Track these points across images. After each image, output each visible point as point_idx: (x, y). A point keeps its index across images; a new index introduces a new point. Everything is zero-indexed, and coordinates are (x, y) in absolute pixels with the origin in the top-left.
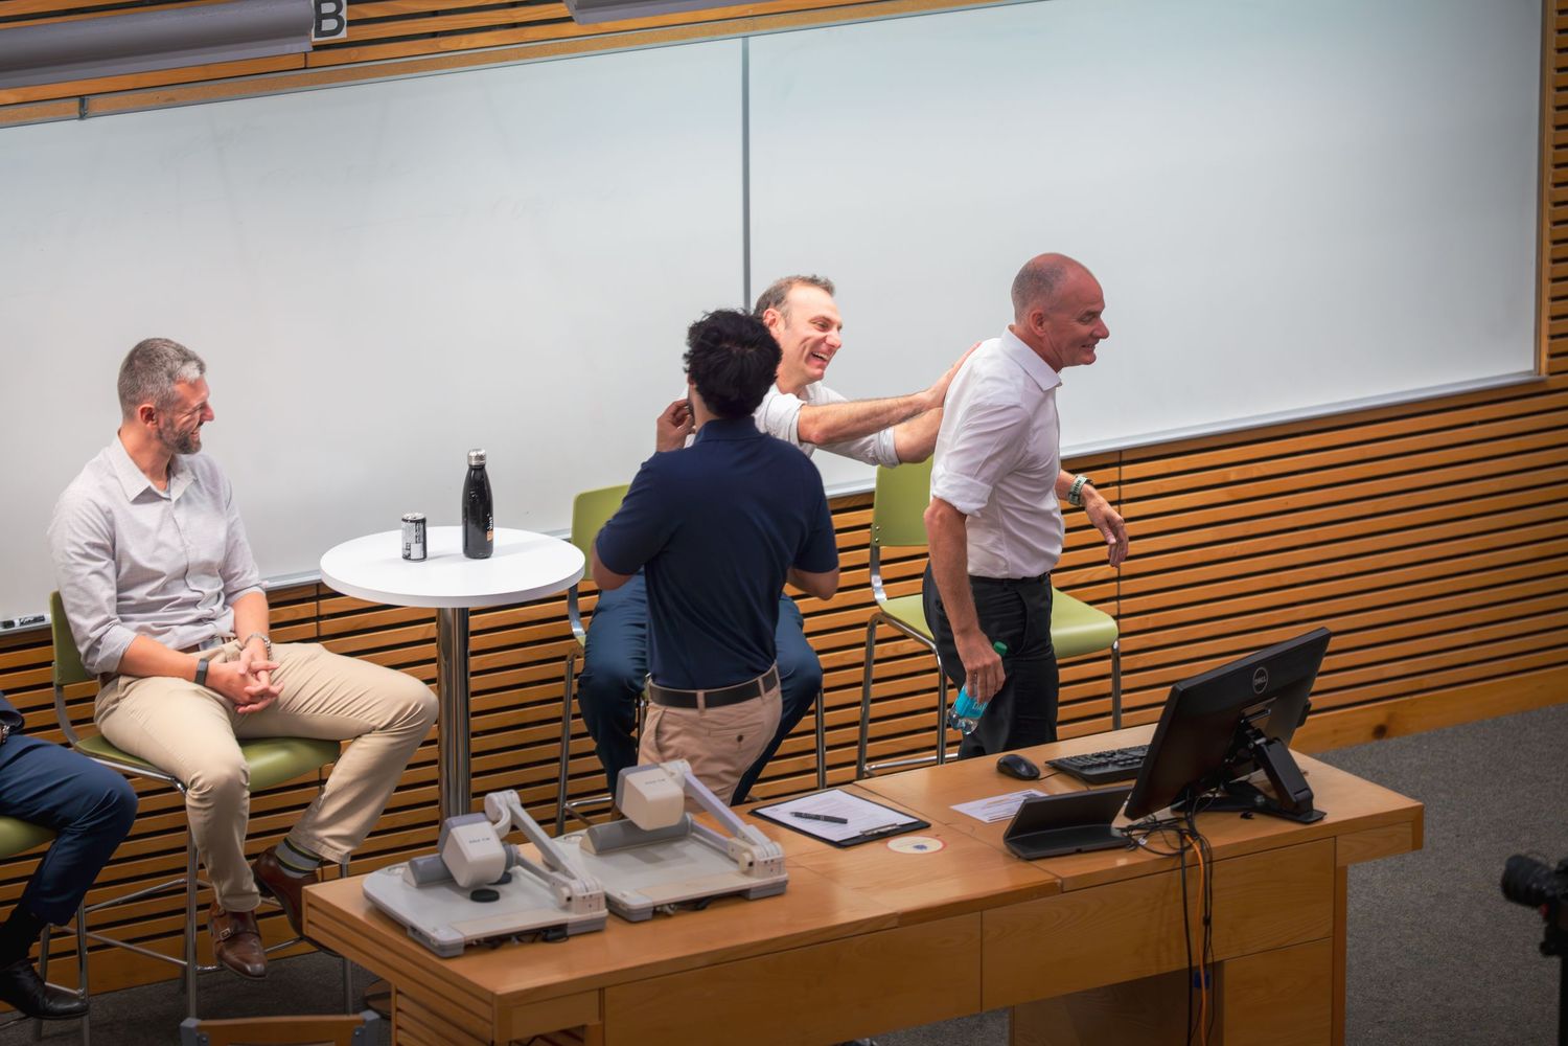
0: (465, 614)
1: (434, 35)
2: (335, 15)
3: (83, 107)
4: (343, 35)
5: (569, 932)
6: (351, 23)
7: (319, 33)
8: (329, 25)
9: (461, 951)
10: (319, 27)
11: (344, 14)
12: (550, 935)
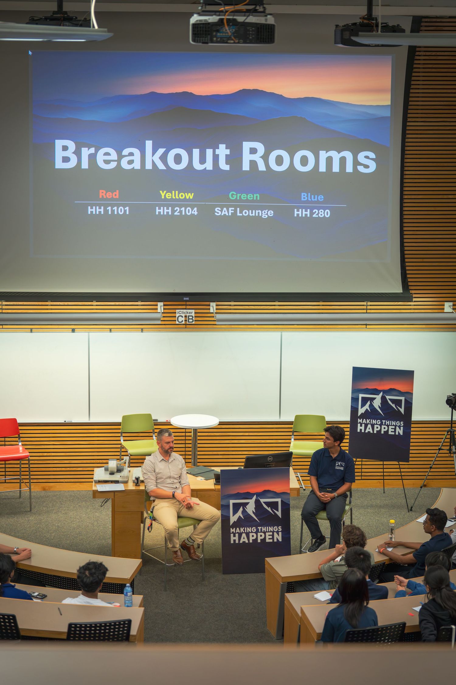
0: (195, 430)
1: (214, 325)
2: (192, 319)
3: (142, 330)
4: (194, 323)
5: (119, 482)
6: (195, 321)
7: (189, 322)
8: (191, 321)
9: (98, 482)
10: (188, 321)
11: (194, 319)
12: (115, 482)
